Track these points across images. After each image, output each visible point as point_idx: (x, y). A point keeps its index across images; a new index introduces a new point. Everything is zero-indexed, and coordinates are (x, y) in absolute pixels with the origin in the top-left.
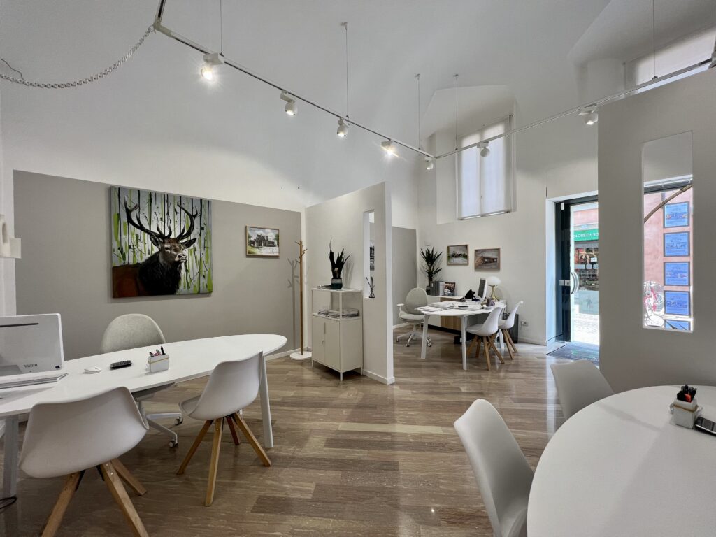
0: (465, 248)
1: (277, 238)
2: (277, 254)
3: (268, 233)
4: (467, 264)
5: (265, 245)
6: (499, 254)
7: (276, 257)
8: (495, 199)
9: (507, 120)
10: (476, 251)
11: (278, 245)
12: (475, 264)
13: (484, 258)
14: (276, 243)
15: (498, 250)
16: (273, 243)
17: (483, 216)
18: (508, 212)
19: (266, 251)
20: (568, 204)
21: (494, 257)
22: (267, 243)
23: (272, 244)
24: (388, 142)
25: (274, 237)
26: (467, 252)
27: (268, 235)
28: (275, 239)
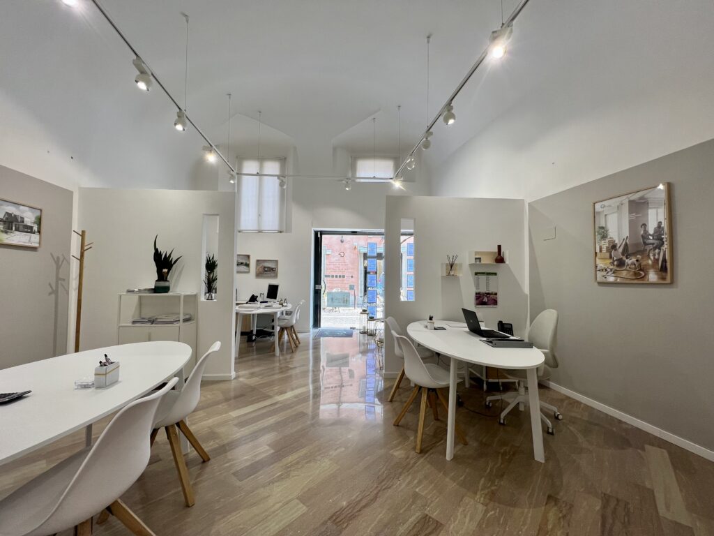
0: (247, 258)
1: (39, 221)
2: (37, 245)
3: (24, 212)
4: (249, 272)
5: (17, 229)
6: (277, 265)
7: (34, 249)
8: (271, 220)
9: (283, 160)
10: (258, 261)
11: (39, 232)
12: (256, 272)
13: (265, 267)
14: (35, 228)
15: (277, 261)
16: (32, 228)
17: (260, 231)
18: (281, 232)
19: (17, 238)
20: (322, 233)
21: (273, 267)
22: (21, 228)
23: (28, 230)
24: (210, 148)
25: (33, 219)
26: (249, 261)
27: (24, 215)
28: (34, 223)
